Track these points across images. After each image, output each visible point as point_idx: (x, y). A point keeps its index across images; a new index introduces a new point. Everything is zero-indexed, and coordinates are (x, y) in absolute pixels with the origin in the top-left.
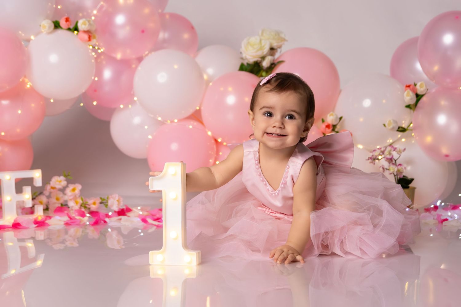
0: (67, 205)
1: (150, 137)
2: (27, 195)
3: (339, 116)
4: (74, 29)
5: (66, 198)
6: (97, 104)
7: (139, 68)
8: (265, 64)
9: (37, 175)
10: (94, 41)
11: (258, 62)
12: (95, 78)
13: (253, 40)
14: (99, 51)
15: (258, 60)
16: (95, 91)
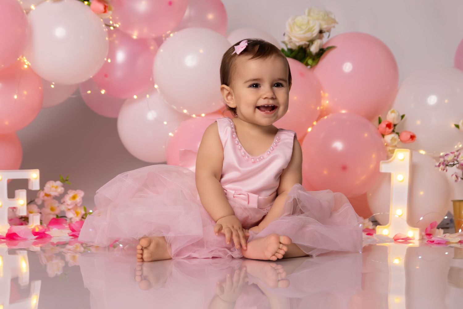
0: (66, 217)
1: (171, 134)
2: (21, 201)
3: (402, 114)
5: (63, 208)
6: (105, 93)
7: (161, 50)
8: (314, 49)
9: (34, 176)
10: (109, 15)
11: (304, 47)
12: (107, 59)
13: (299, 20)
14: (112, 28)
15: (305, 44)
16: (106, 76)
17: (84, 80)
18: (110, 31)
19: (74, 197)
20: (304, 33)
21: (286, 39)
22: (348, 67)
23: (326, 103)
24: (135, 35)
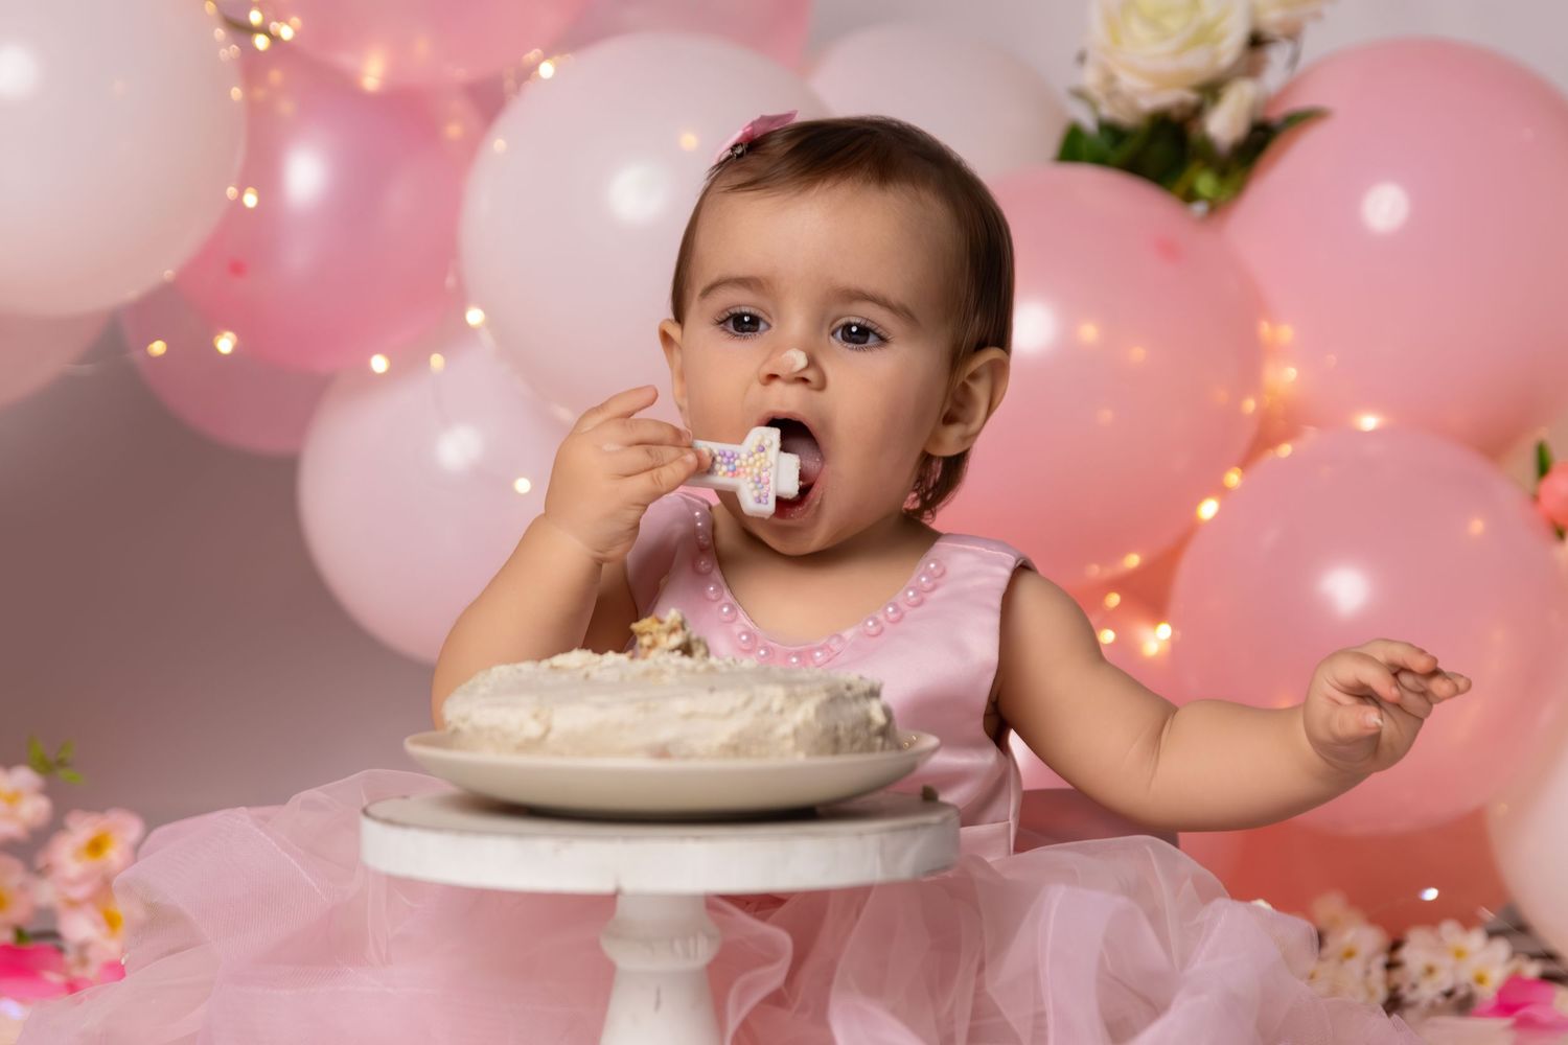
0: (54, 935)
5: (45, 893)
6: (236, 350)
7: (498, 144)
8: (1223, 124)
11: (1176, 114)
12: (241, 193)
14: (261, 42)
15: (1182, 105)
16: (237, 268)
18: (250, 52)
19: (96, 847)
20: (1177, 55)
21: (1090, 78)
22: (1385, 207)
23: (1285, 377)
24: (373, 73)
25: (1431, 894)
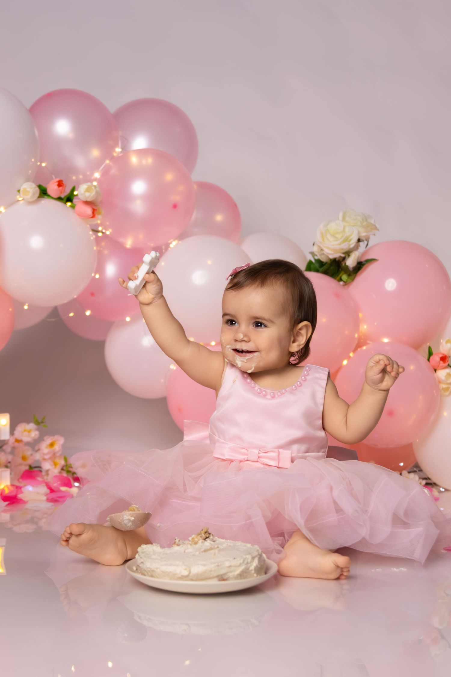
0: (40, 467)
1: (172, 367)
4: (65, 199)
5: (38, 456)
6: (90, 316)
8: (351, 262)
9: (2, 422)
10: (98, 220)
11: (338, 259)
12: (95, 274)
13: (333, 226)
14: (100, 234)
15: (340, 257)
16: (92, 294)
17: (66, 302)
18: (97, 237)
19: (52, 445)
20: (340, 244)
21: (315, 249)
22: (391, 284)
23: (364, 328)
24: (129, 243)
25: (402, 464)
